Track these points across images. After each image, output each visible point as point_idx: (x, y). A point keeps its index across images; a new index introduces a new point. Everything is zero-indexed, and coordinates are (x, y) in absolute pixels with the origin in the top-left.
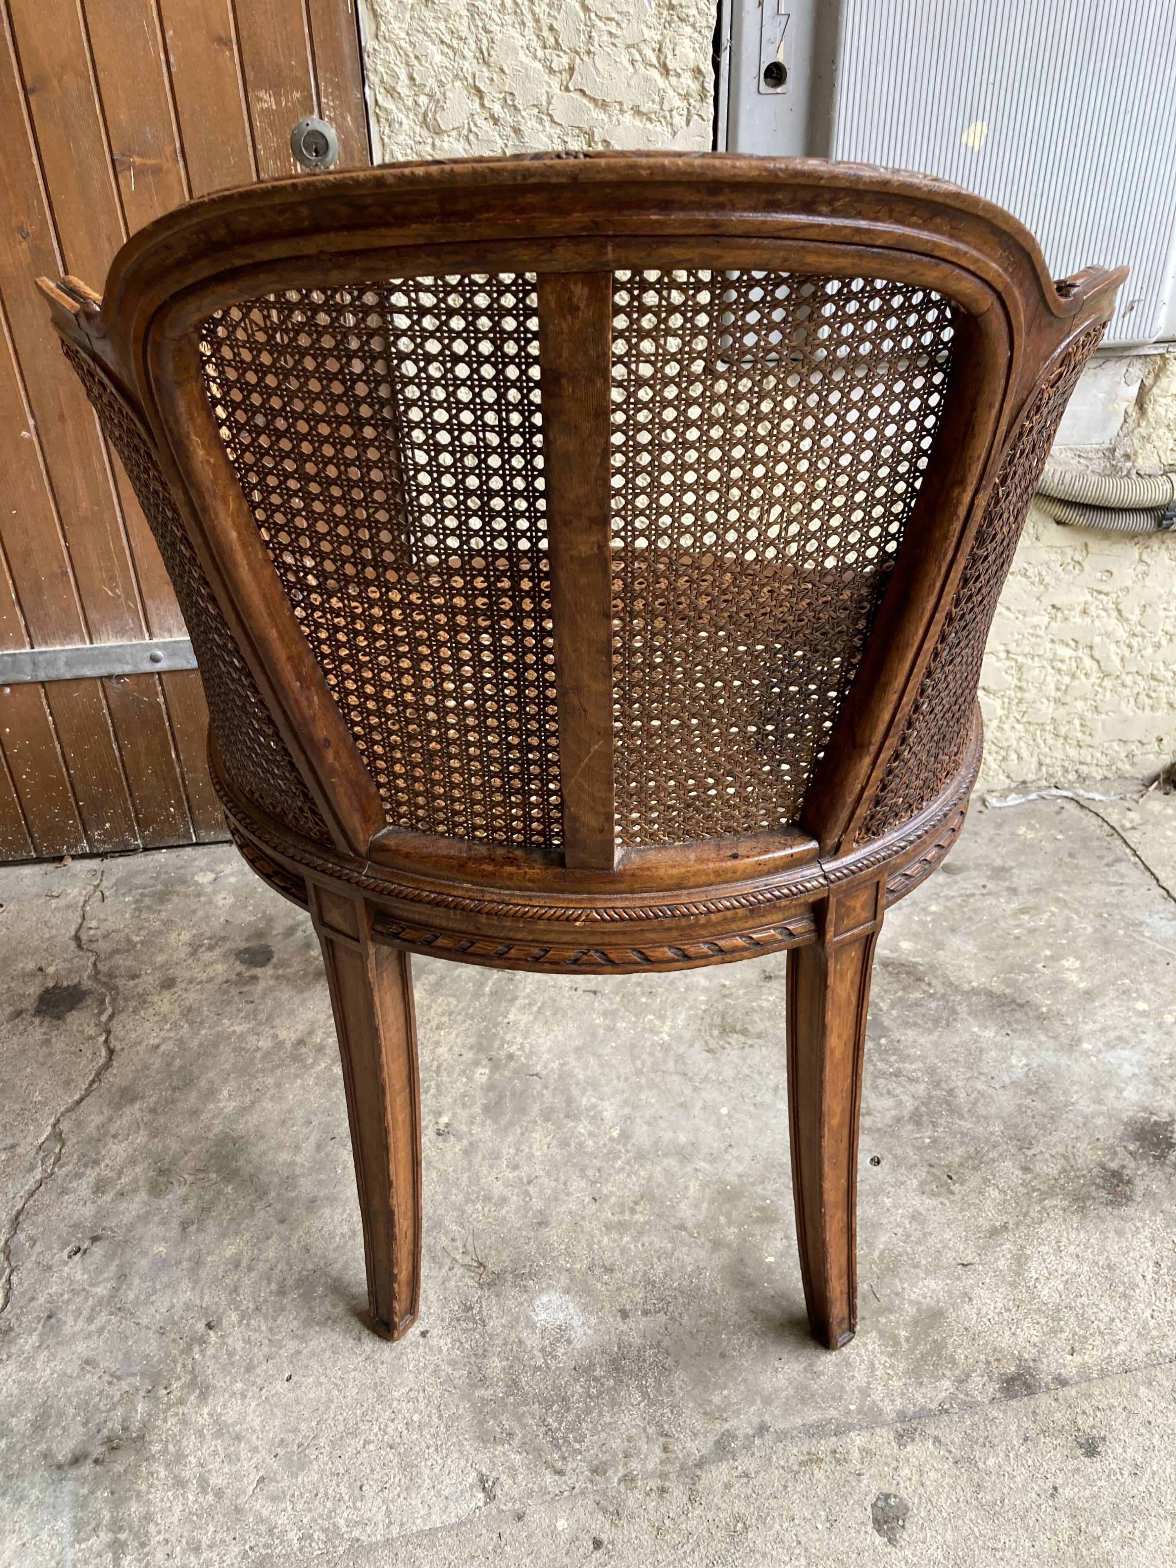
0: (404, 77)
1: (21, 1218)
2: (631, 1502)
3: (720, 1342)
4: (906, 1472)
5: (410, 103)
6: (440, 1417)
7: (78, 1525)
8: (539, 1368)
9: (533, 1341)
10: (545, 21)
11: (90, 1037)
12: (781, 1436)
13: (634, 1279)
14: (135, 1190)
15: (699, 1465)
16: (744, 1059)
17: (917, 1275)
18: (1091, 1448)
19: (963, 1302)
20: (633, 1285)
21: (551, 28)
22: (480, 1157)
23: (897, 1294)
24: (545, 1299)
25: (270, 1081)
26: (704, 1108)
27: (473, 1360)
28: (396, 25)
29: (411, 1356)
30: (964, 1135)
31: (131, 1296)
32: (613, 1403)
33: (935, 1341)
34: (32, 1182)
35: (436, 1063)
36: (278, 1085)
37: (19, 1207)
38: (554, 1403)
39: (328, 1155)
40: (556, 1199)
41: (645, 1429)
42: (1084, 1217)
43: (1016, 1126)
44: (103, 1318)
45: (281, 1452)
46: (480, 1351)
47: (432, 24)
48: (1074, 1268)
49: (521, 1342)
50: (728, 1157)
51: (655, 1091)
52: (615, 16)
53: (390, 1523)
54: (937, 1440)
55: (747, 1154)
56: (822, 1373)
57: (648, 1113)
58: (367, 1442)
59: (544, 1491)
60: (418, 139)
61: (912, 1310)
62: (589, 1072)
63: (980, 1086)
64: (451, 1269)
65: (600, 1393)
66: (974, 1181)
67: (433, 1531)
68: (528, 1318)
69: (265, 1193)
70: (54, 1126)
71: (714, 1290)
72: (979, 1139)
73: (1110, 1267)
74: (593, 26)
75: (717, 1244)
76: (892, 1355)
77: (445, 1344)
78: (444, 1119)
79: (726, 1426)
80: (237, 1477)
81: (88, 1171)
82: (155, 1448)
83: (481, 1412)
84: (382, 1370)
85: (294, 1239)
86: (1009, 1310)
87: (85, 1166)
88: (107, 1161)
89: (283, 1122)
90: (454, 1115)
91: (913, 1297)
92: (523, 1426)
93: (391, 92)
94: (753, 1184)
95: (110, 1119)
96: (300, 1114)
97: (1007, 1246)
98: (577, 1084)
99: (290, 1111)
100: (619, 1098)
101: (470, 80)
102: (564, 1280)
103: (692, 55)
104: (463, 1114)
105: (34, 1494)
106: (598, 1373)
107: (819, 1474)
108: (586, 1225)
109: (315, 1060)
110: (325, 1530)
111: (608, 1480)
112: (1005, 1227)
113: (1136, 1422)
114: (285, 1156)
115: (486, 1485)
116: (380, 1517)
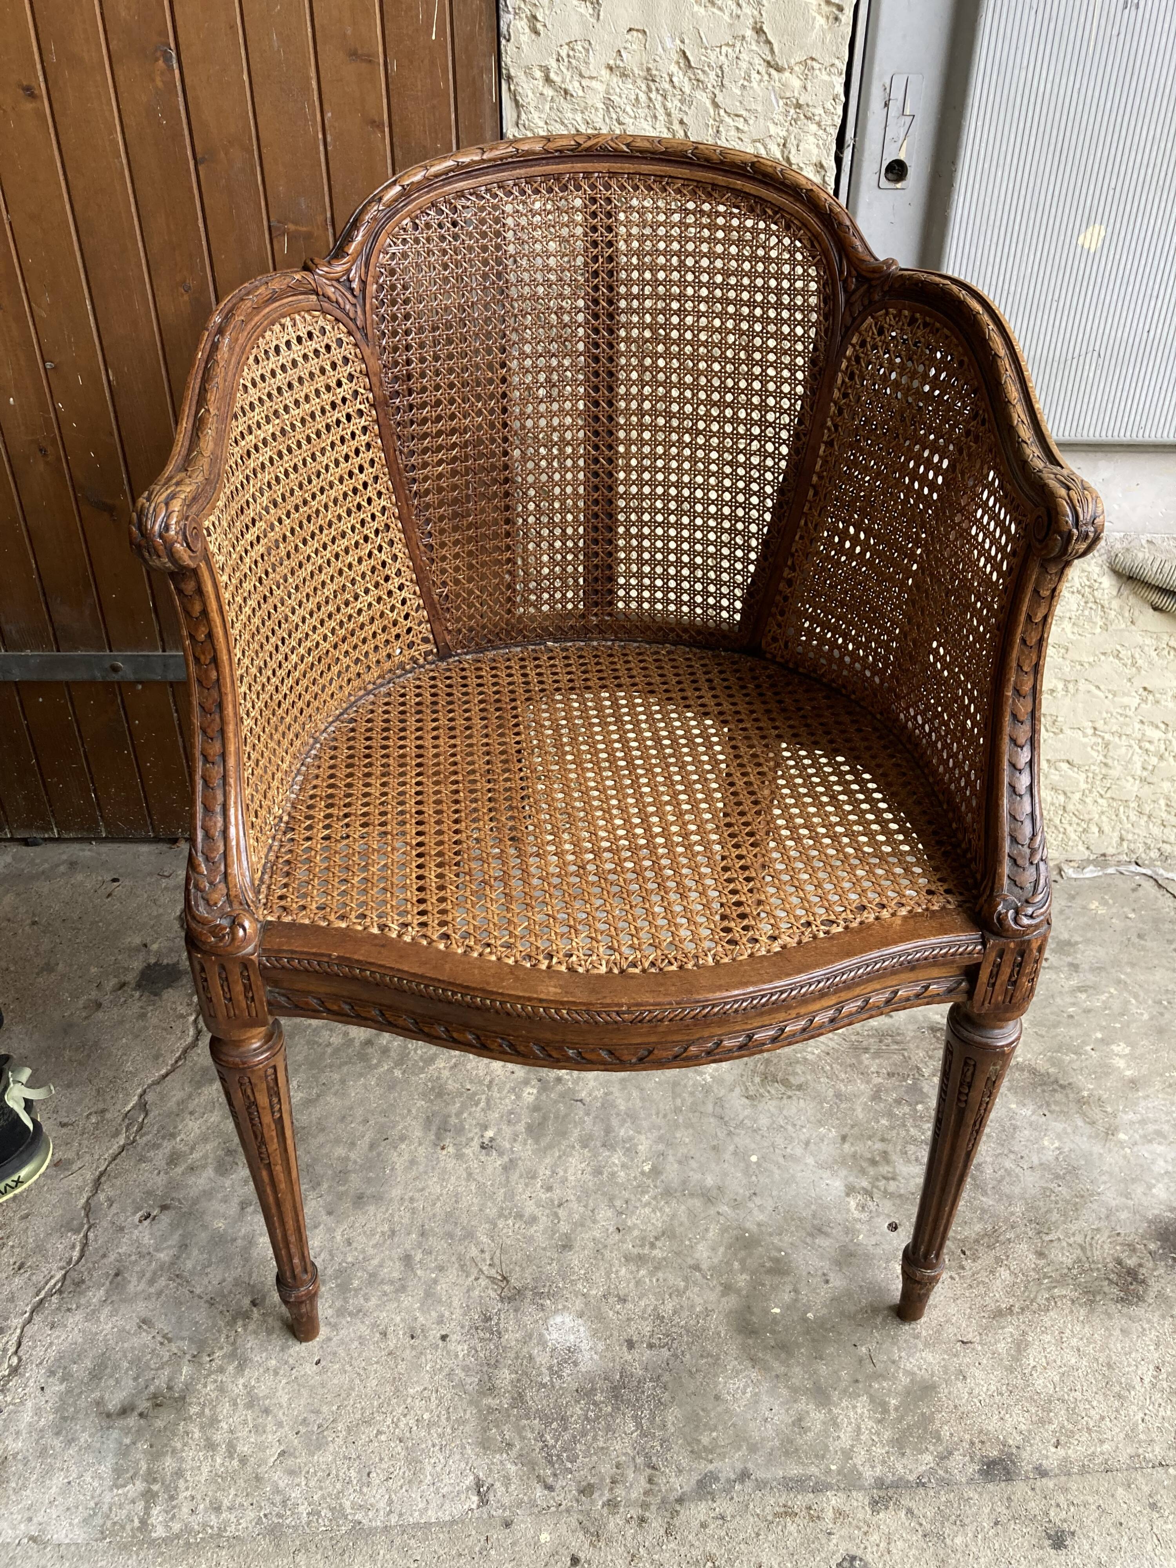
1: (103, 1179)
2: (611, 1525)
3: (716, 1384)
4: (875, 1537)
6: (448, 1419)
7: (118, 1471)
8: (544, 1386)
9: (542, 1359)
10: (676, 115)
11: (182, 1016)
12: (761, 1485)
13: (644, 1311)
14: (204, 1167)
15: (680, 1501)
16: (781, 1110)
17: (916, 1346)
18: (1058, 1541)
19: (957, 1379)
20: (642, 1318)
21: (681, 122)
22: (517, 1174)
23: (893, 1362)
24: (558, 1319)
25: (336, 1076)
26: (735, 1153)
27: (485, 1369)
29: (429, 1357)
30: (984, 1211)
31: (189, 1265)
32: (608, 1429)
33: (923, 1414)
34: (115, 1147)
35: (488, 1078)
36: (343, 1082)
37: (102, 1169)
38: (554, 1420)
39: (379, 1154)
40: (582, 1225)
41: (634, 1459)
42: (1092, 1311)
43: (1038, 1209)
44: (162, 1282)
45: (303, 1430)
46: (493, 1362)
47: (569, 115)
48: (1073, 1361)
49: (531, 1358)
50: (751, 1205)
51: (691, 1131)
52: (744, 113)
53: (391, 1511)
54: (910, 1511)
55: (769, 1204)
56: (809, 1429)
57: (682, 1150)
58: (379, 1433)
59: (533, 1503)
61: (905, 1380)
62: (630, 1104)
63: (1008, 1164)
64: (477, 1279)
65: (597, 1417)
66: (986, 1259)
67: (428, 1525)
68: (541, 1335)
69: (319, 1184)
70: (141, 1096)
71: (719, 1334)
72: (998, 1217)
73: (1109, 1366)
74: (722, 121)
75: (727, 1289)
76: (879, 1422)
77: (462, 1350)
78: (490, 1134)
79: (711, 1467)
80: (261, 1447)
81: (165, 1143)
82: (194, 1410)
83: (486, 1419)
84: (402, 1367)
85: (339, 1232)
86: (1002, 1394)
87: (163, 1138)
88: (182, 1136)
89: (343, 1118)
90: (500, 1130)
91: (909, 1367)
92: (523, 1438)
94: (771, 1235)
95: (190, 1096)
96: (359, 1112)
97: (1010, 1329)
98: (618, 1115)
99: (351, 1108)
100: (656, 1133)
102: (579, 1304)
103: (815, 151)
104: (507, 1131)
105: (84, 1438)
106: (598, 1397)
107: (792, 1528)
108: (607, 1253)
109: (379, 1062)
110: (332, 1510)
111: (593, 1502)
112: (1010, 1309)
113: (1108, 1522)
114: (340, 1151)
115: (481, 1490)
116: (382, 1504)
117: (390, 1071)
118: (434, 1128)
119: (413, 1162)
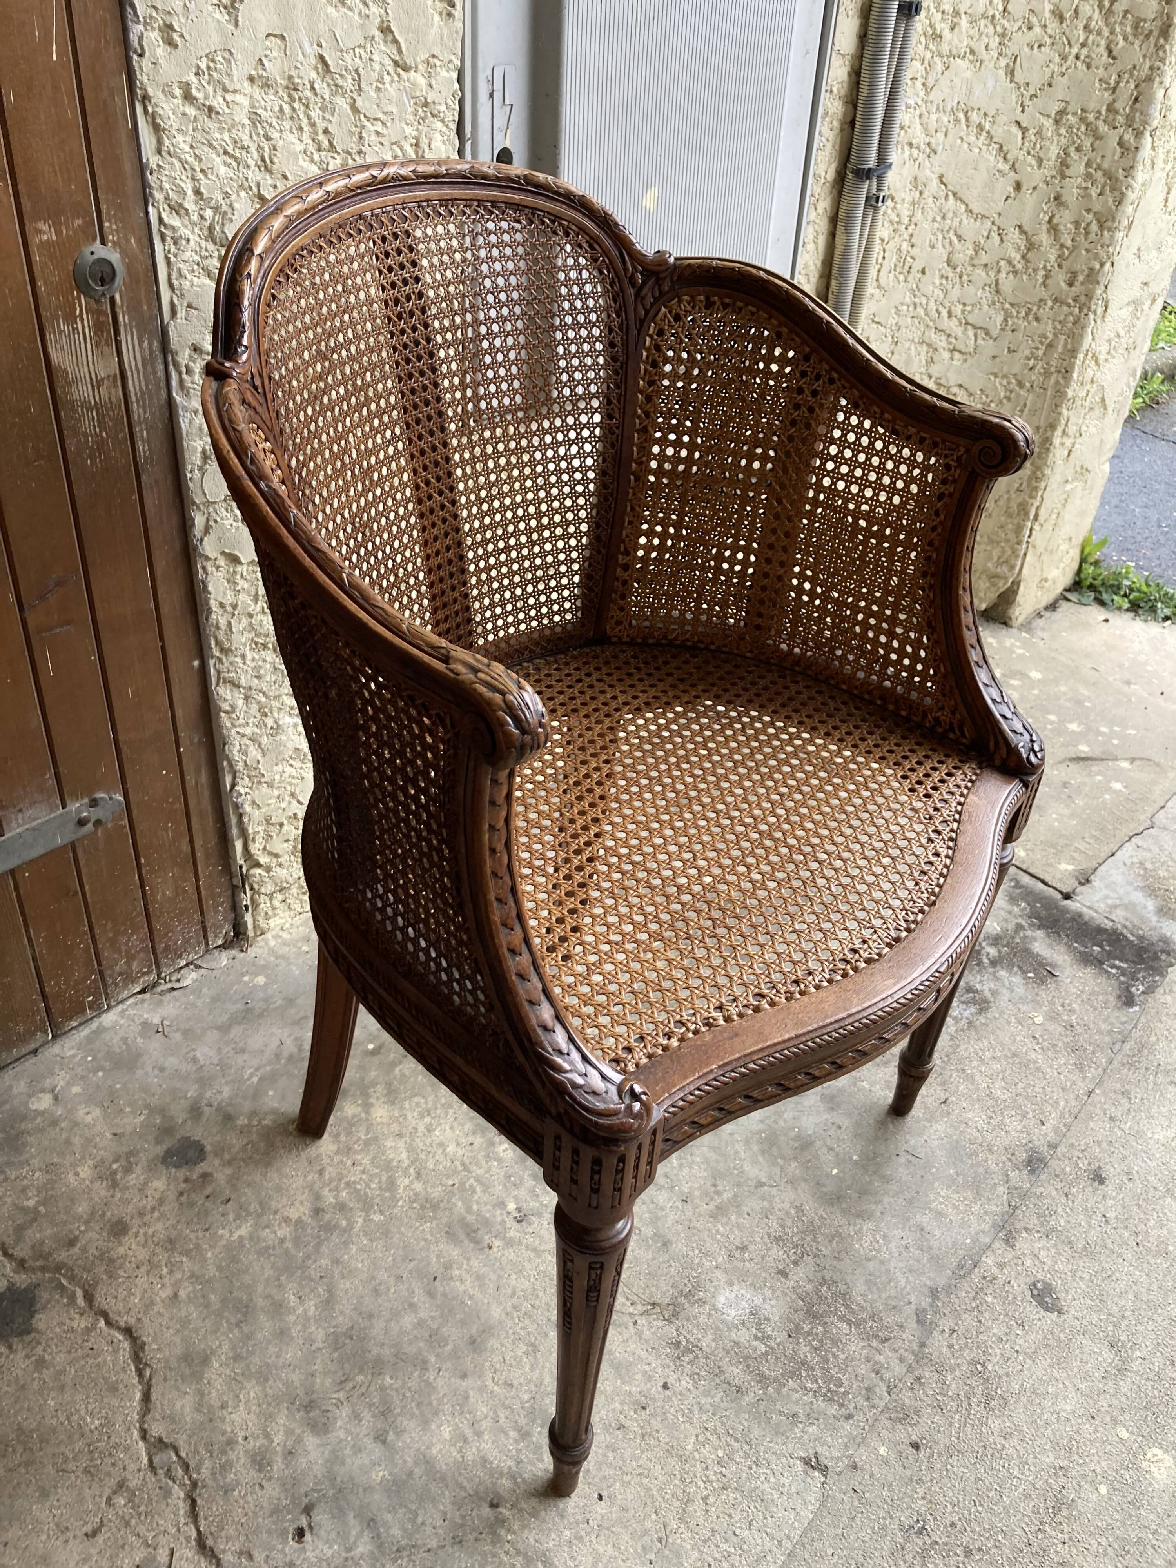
0: (190, 192)
1: (210, 1542)
2: (907, 1401)
3: (858, 1251)
4: (1028, 1263)
5: (195, 217)
6: (737, 1440)
8: (766, 1354)
9: (744, 1336)
10: (321, 125)
11: (88, 1330)
12: (949, 1290)
13: (765, 1244)
14: (299, 1440)
15: (923, 1345)
17: (924, 1127)
18: (1099, 1178)
19: (964, 1128)
20: (768, 1249)
21: (326, 131)
23: (924, 1147)
24: (722, 1299)
25: (324, 1262)
27: (717, 1380)
28: (180, 138)
29: (672, 1410)
31: (396, 1532)
32: (836, 1342)
34: (181, 1504)
35: (457, 1163)
36: (337, 1262)
37: (194, 1534)
38: (799, 1370)
39: (444, 1295)
40: (658, 1218)
41: (870, 1346)
42: (976, 1028)
45: (652, 1556)
46: (717, 1371)
47: (217, 135)
48: (999, 1067)
49: (737, 1343)
52: (380, 116)
53: (780, 1542)
54: (1027, 1229)
56: (932, 1231)
58: (705, 1499)
59: (852, 1437)
60: (204, 253)
61: (942, 1153)
64: (635, 1323)
65: (821, 1341)
67: (812, 1523)
68: (724, 1321)
69: (425, 1362)
70: (144, 1438)
71: (822, 1217)
73: (1014, 1055)
74: (363, 127)
75: (792, 1182)
76: (958, 1190)
77: (686, 1383)
78: (511, 1206)
79: (913, 1307)
81: (232, 1456)
83: (760, 1414)
84: (663, 1437)
85: (489, 1383)
87: (224, 1452)
88: (241, 1434)
89: (376, 1292)
90: (516, 1198)
91: (936, 1143)
93: (177, 209)
95: (201, 1393)
96: (382, 1276)
99: (372, 1278)
101: (255, 190)
102: (721, 1277)
103: (443, 147)
104: (522, 1193)
106: (807, 1327)
107: (989, 1299)
108: (697, 1224)
109: (348, 1220)
113: (1104, 1145)
114: (408, 1320)
115: (813, 1464)
116: (768, 1544)
117: (367, 1220)
118: (463, 1237)
119: (479, 1278)
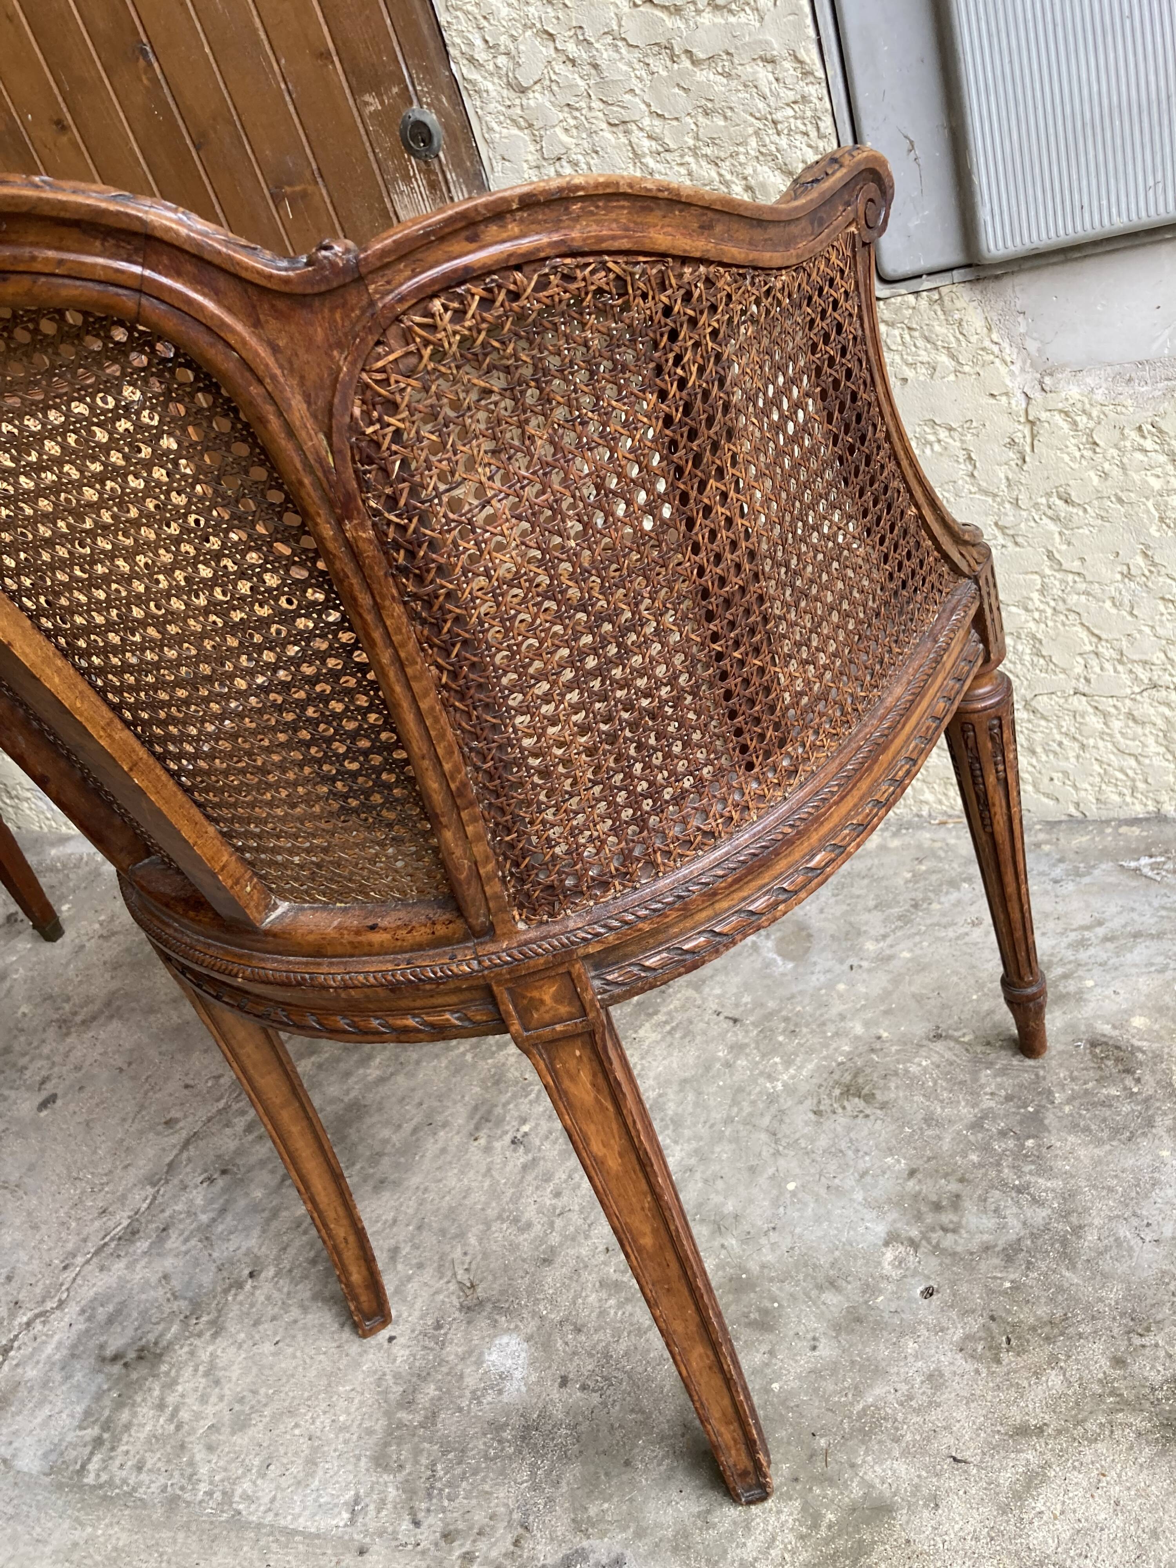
0: (479, 42)
1: (192, 1140)
3: (634, 1446)
5: (491, 67)
7: (87, 1413)
8: (460, 1410)
9: (471, 1381)
13: (594, 1347)
16: (849, 1129)
17: (889, 1453)
19: (926, 1506)
20: (591, 1355)
22: (534, 1175)
23: (853, 1466)
24: (505, 1339)
26: (773, 1178)
27: (414, 1379)
29: (370, 1357)
30: (1060, 1289)
31: (220, 1229)
32: (502, 1473)
33: (861, 1541)
34: (215, 1110)
37: (196, 1129)
38: (452, 1450)
39: (418, 1140)
40: (573, 1239)
41: (511, 1512)
42: (1163, 1453)
43: (1140, 1299)
44: (193, 1242)
45: (237, 1408)
46: (424, 1374)
48: (1103, 1516)
49: (461, 1377)
50: (763, 1241)
51: (734, 1146)
53: (270, 1510)
55: (786, 1243)
56: (714, 1526)
57: (715, 1167)
59: (394, 1536)
60: (508, 103)
61: (856, 1491)
62: (680, 1110)
63: (1124, 1231)
64: (447, 1282)
65: (496, 1457)
66: (1038, 1354)
67: (295, 1532)
68: (481, 1354)
71: (662, 1388)
72: (1078, 1301)
76: (802, 1537)
77: (402, 1355)
78: (526, 1128)
79: (585, 1544)
80: (198, 1416)
82: (164, 1368)
83: (391, 1434)
86: (977, 1539)
89: (402, 1100)
90: (537, 1125)
91: (870, 1475)
92: (416, 1462)
93: (472, 60)
94: (771, 1280)
96: (419, 1094)
97: (1030, 1455)
98: (662, 1120)
99: (413, 1090)
100: (694, 1144)
101: (539, 25)
102: (531, 1326)
104: (544, 1126)
105: (78, 1376)
106: (507, 1435)
108: (585, 1275)
110: (224, 1493)
111: (450, 1552)
112: (1040, 1430)
114: (386, 1133)
115: (355, 1508)
116: (266, 1500)
118: (477, 1117)
119: (444, 1151)
